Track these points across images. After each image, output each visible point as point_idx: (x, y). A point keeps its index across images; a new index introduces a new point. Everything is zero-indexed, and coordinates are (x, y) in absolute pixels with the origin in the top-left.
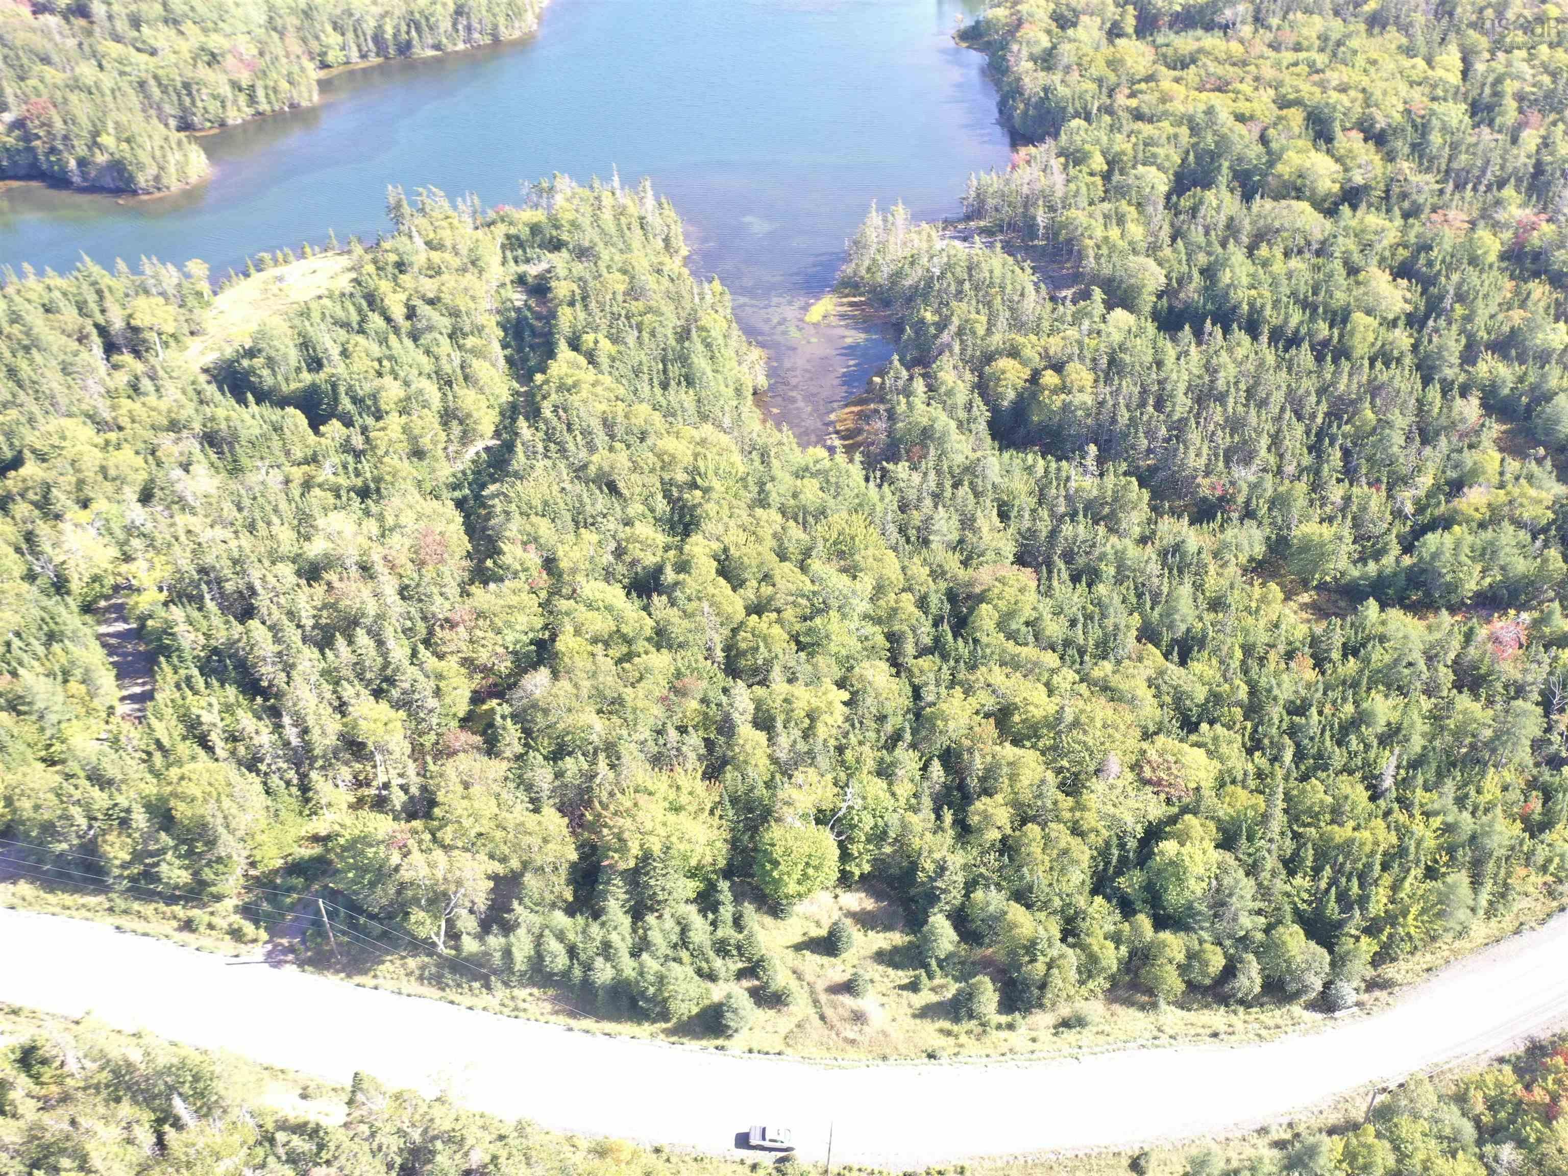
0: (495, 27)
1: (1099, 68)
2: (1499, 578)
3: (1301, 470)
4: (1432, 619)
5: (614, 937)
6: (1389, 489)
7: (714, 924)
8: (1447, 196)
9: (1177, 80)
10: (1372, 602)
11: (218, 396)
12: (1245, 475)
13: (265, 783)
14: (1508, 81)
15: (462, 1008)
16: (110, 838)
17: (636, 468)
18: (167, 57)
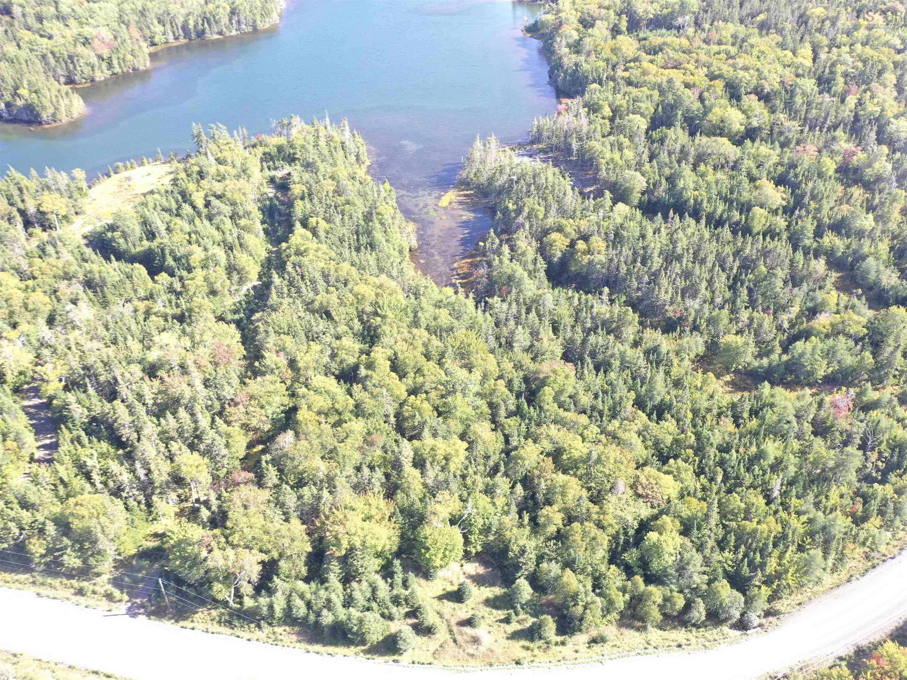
0: (255, 21)
1: (607, 53)
2: (837, 367)
3: (726, 301)
4: (800, 393)
5: (333, 597)
6: (775, 313)
7: (391, 585)
8: (805, 134)
9: (651, 62)
10: (766, 383)
11: (93, 256)
12: (693, 304)
13: (125, 504)
14: (839, 66)
15: (244, 640)
16: (33, 541)
17: (342, 303)
18: (58, 39)
